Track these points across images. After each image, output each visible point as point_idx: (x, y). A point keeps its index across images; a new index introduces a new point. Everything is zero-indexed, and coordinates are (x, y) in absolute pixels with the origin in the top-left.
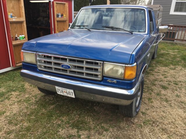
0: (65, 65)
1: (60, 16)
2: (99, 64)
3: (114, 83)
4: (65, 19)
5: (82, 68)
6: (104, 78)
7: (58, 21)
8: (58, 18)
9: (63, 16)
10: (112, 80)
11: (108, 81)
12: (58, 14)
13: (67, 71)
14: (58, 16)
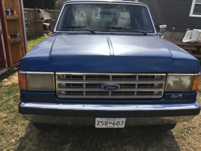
0: (109, 86)
1: (10, 14)
2: (156, 77)
3: (179, 98)
4: (16, 18)
5: (133, 85)
6: (166, 94)
7: (8, 20)
8: (8, 16)
9: (13, 13)
10: (177, 95)
11: (171, 97)
12: (7, 10)
13: (108, 92)
14: (7, 13)
